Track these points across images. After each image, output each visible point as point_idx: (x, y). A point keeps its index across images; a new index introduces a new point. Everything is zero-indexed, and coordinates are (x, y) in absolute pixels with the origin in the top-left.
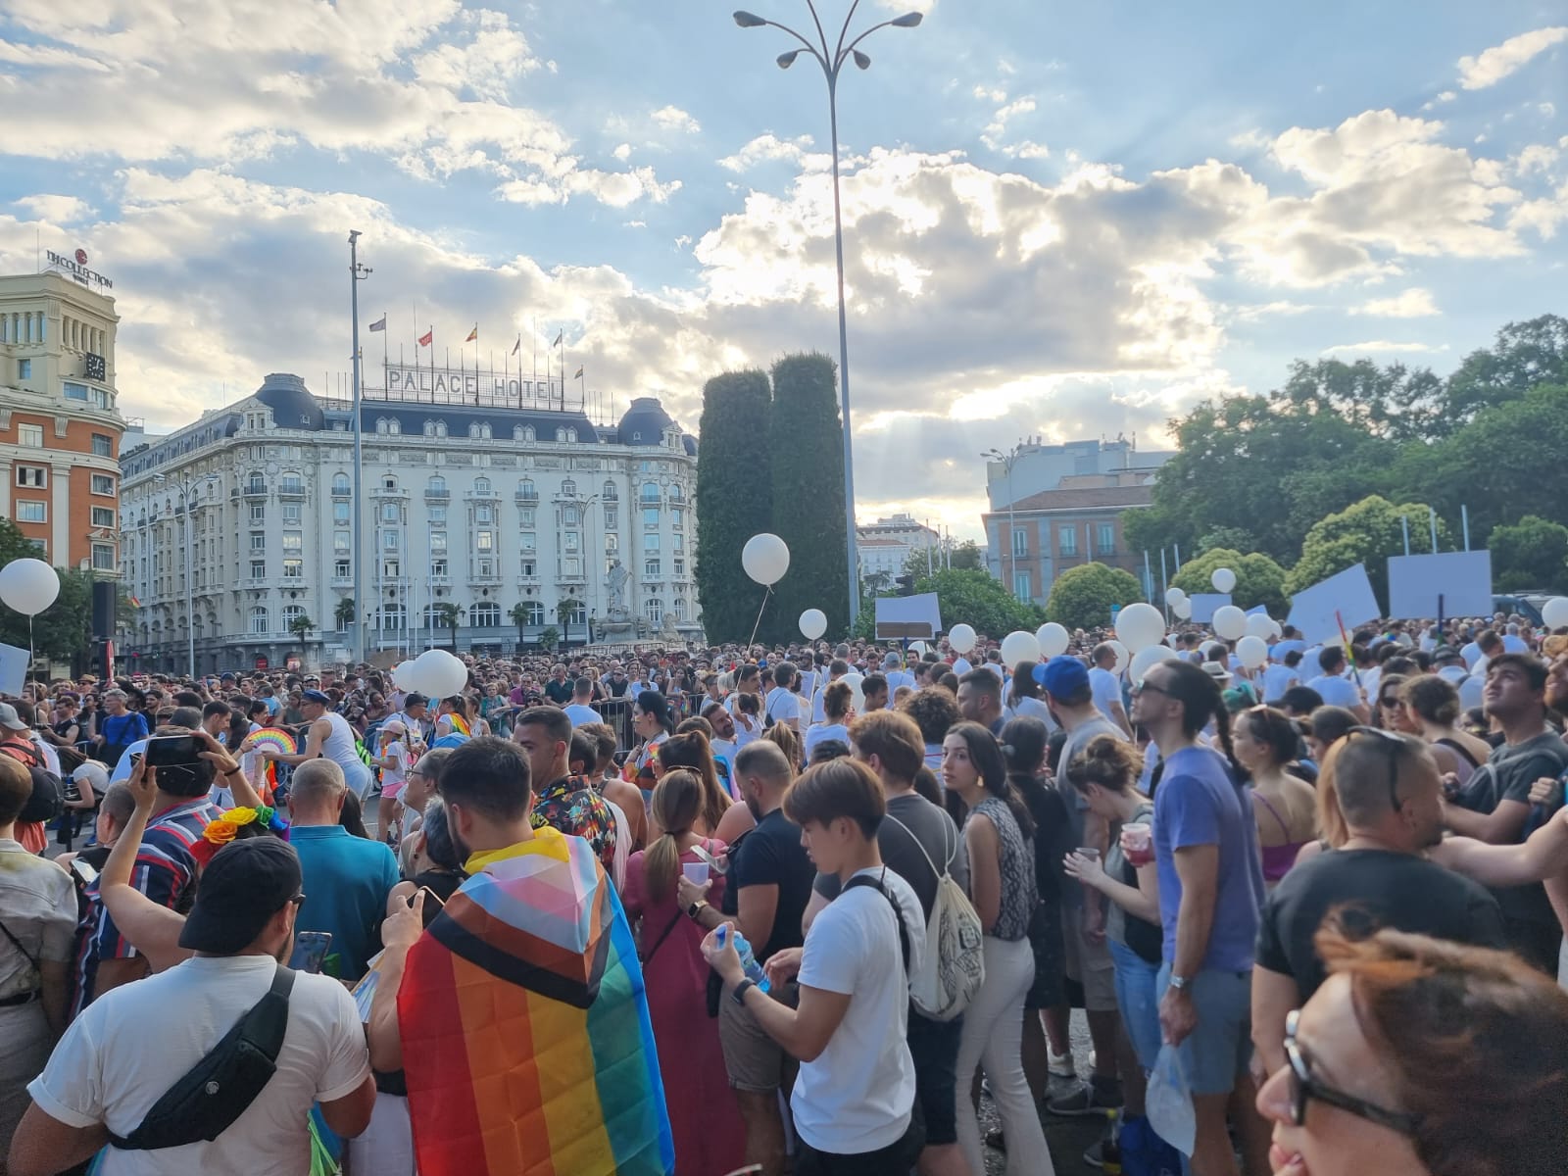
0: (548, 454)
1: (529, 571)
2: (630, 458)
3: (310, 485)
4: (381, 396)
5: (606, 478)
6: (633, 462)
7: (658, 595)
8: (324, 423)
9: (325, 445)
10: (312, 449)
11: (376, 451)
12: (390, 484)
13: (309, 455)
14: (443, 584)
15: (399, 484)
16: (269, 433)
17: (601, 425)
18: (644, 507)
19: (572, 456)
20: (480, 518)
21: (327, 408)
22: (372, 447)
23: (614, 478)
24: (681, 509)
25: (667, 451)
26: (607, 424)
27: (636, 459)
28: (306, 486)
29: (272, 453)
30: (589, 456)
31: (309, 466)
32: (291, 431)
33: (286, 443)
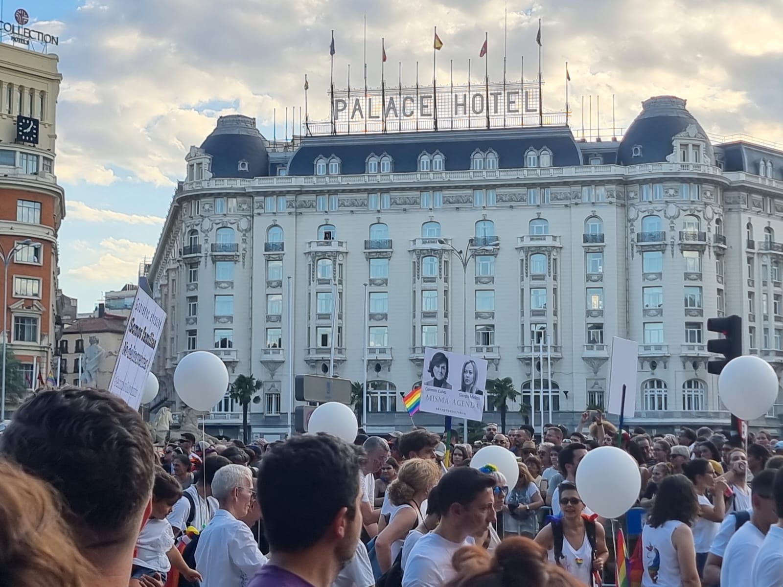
0: (510, 186)
1: (487, 338)
2: (624, 182)
3: (244, 241)
4: (326, 131)
5: (588, 211)
6: (631, 188)
7: (659, 373)
8: (268, 169)
9: (258, 194)
10: (248, 200)
11: (313, 197)
12: (328, 236)
13: (245, 207)
14: (381, 357)
15: (337, 236)
16: (205, 185)
17: (599, 140)
18: (643, 250)
19: (543, 186)
20: (426, 272)
21: (274, 151)
22: (307, 192)
23: (599, 212)
24: (701, 250)
25: (676, 168)
26: (607, 138)
27: (632, 182)
28: (240, 242)
29: (207, 207)
30: (565, 184)
31: (244, 220)
32: (226, 181)
33: (219, 195)
